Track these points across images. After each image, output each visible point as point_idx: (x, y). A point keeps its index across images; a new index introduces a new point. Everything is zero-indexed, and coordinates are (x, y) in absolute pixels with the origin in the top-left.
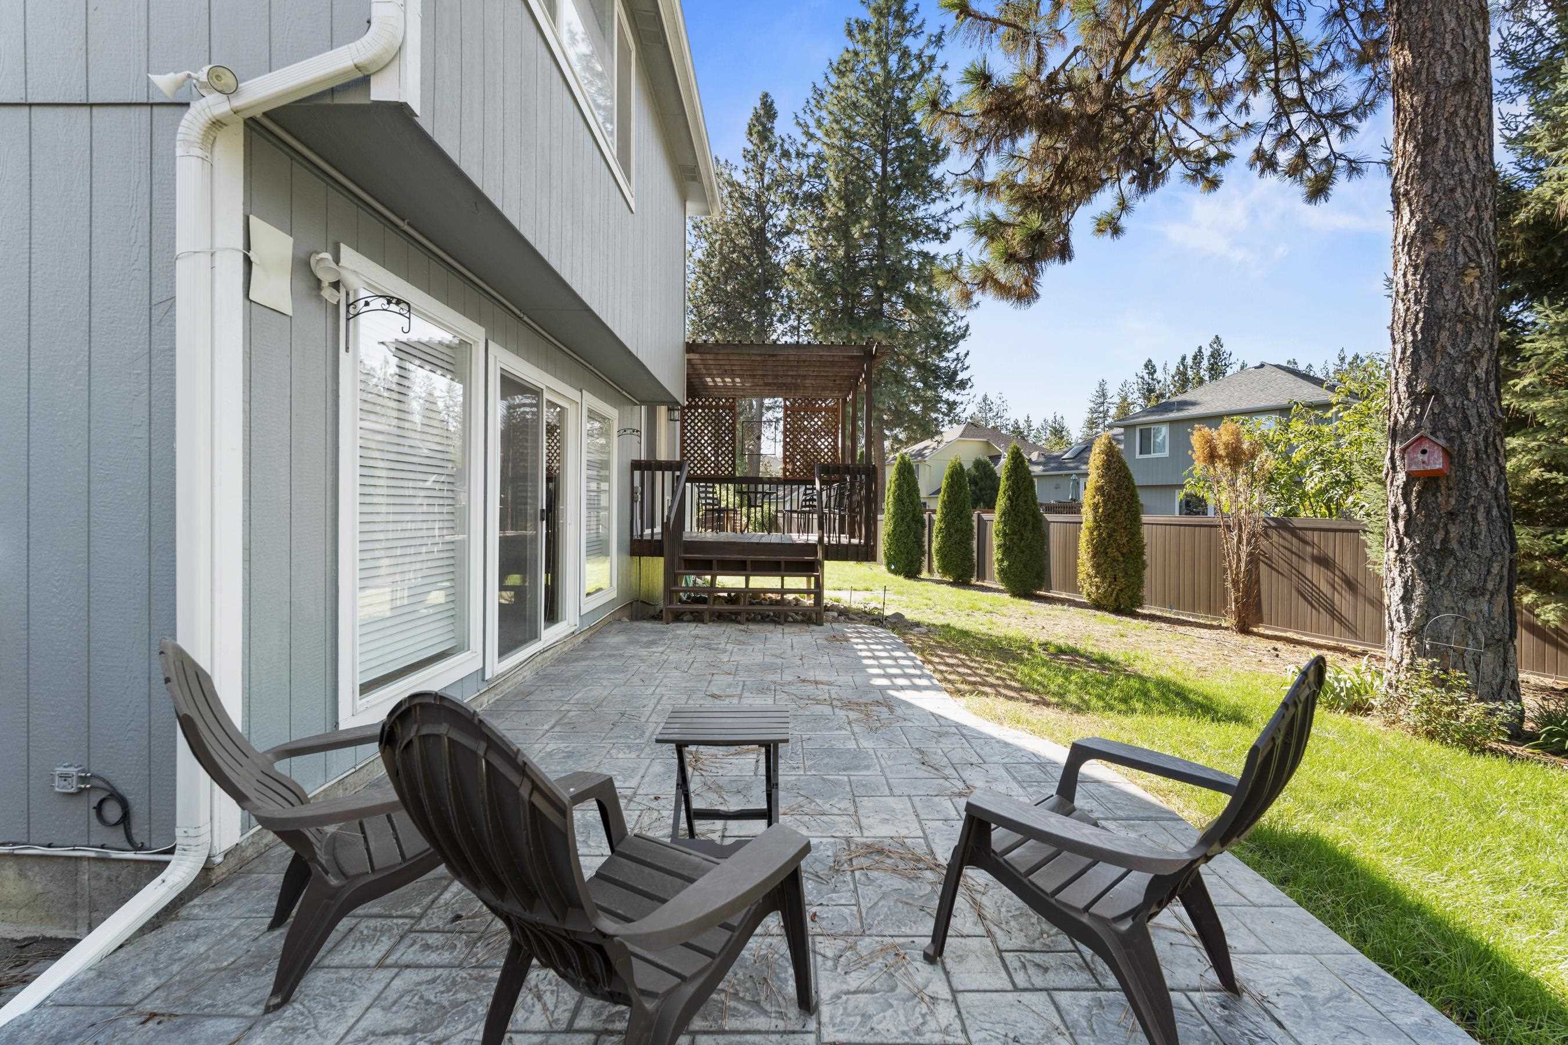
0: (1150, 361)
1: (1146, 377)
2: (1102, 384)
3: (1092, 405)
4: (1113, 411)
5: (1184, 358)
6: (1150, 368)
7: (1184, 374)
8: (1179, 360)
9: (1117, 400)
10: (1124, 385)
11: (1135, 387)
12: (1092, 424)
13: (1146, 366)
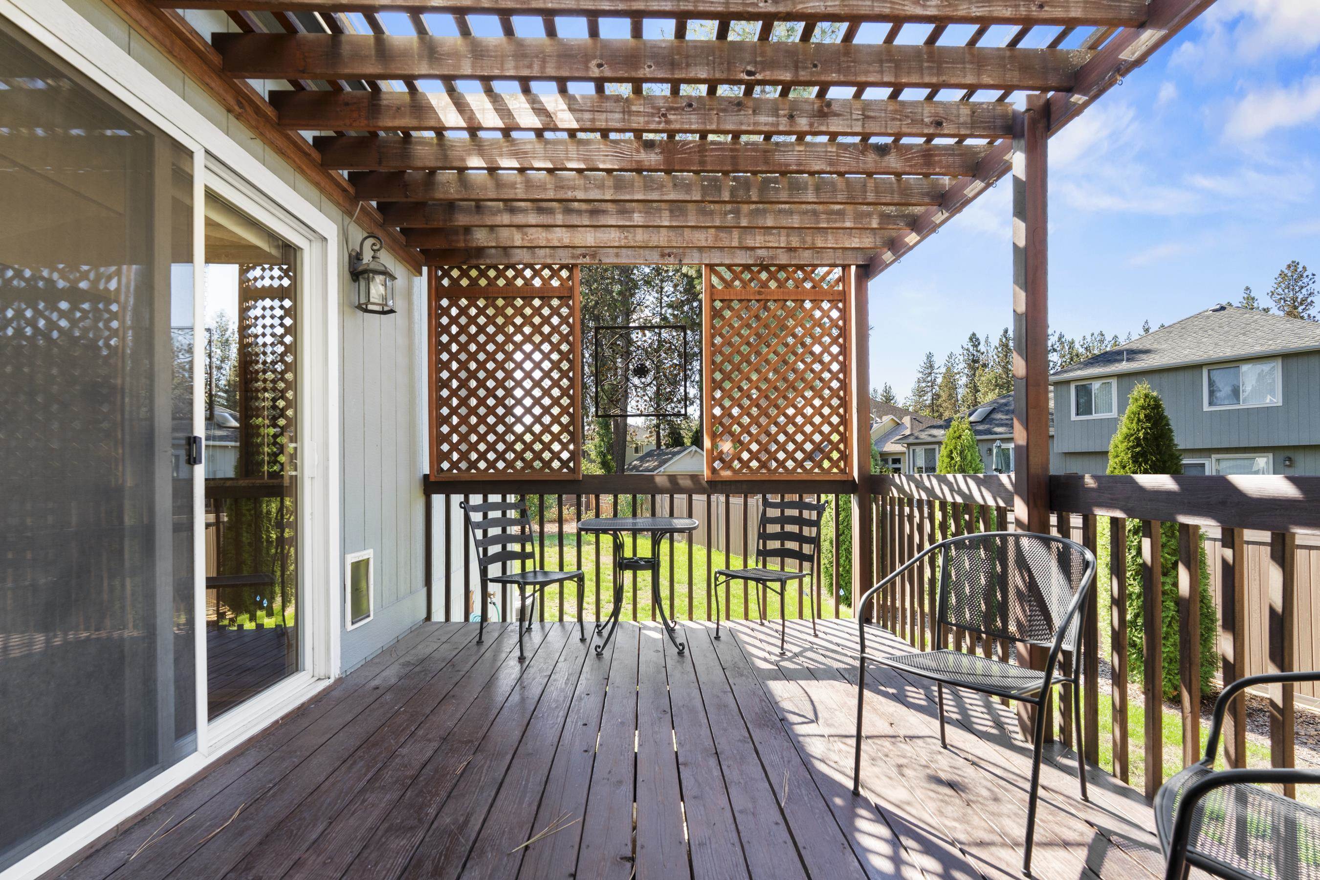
0: (974, 334)
1: (971, 349)
2: (930, 356)
3: (921, 375)
4: (939, 381)
5: (1006, 331)
6: (974, 340)
7: (1007, 346)
8: (1002, 333)
9: (943, 370)
10: (951, 356)
11: (961, 358)
12: (920, 393)
13: (971, 339)
